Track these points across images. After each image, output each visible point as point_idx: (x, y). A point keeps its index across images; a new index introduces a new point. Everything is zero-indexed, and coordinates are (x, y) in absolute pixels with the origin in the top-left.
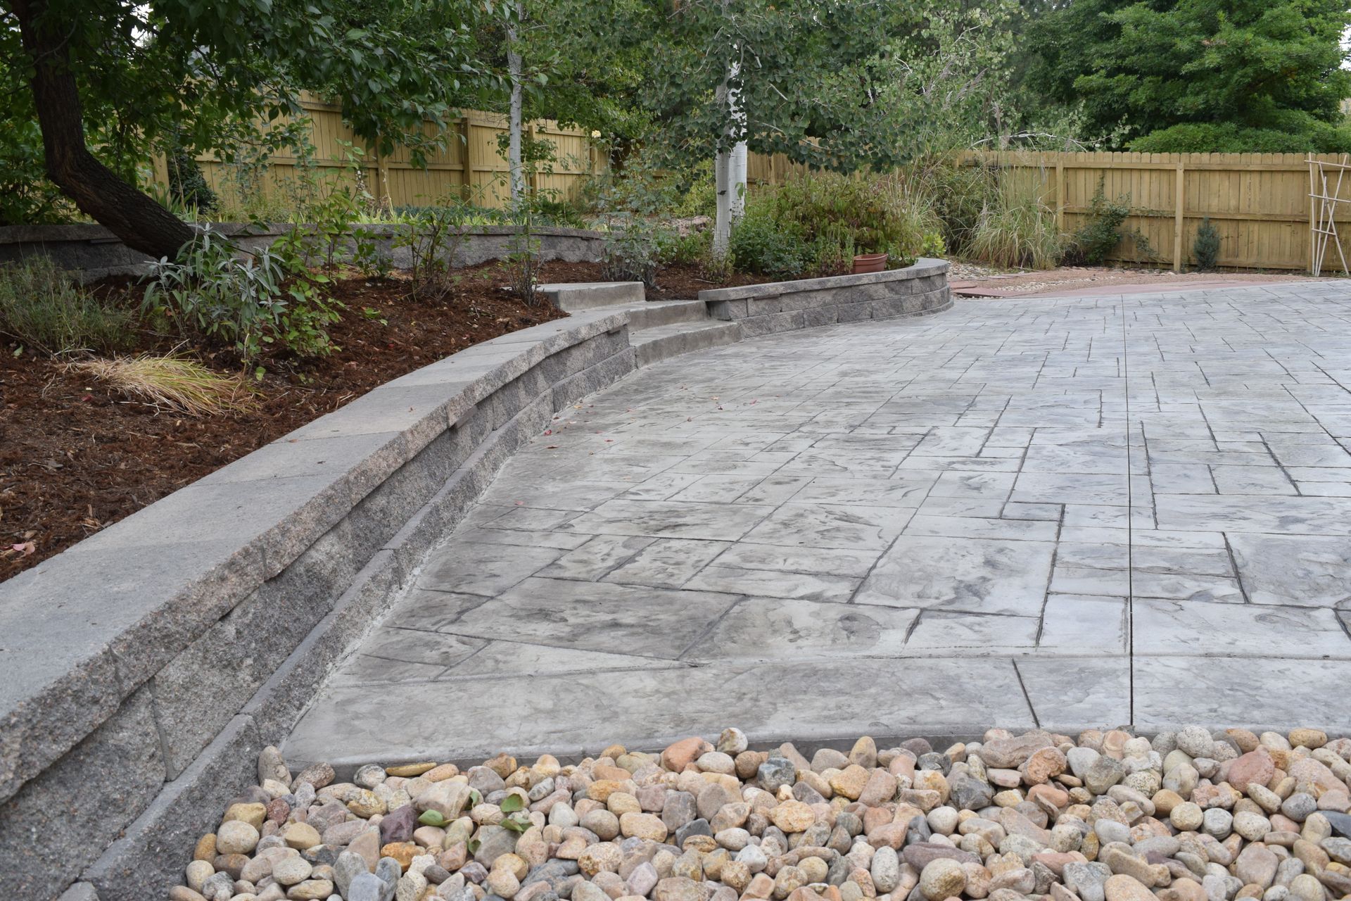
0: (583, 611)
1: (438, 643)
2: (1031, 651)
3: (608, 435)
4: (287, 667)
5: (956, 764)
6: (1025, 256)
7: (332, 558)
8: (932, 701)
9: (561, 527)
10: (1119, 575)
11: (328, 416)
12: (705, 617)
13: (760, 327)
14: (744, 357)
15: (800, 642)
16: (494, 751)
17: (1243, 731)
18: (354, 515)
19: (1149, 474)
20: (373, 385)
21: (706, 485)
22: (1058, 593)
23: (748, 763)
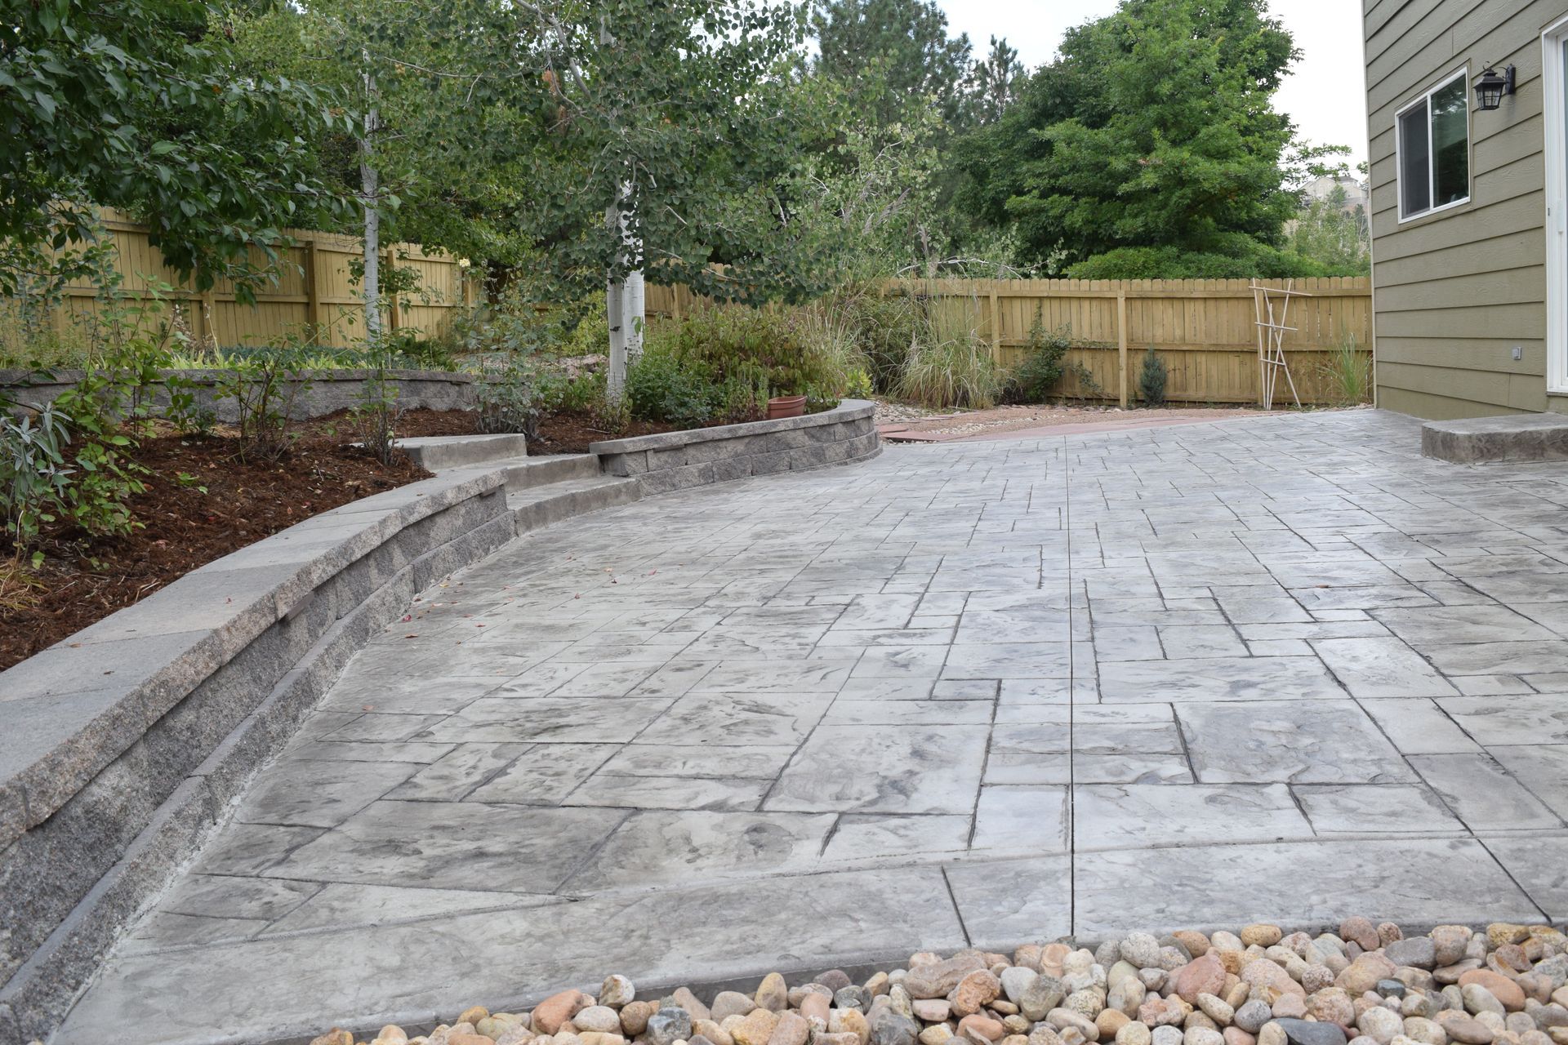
0: (442, 839)
1: (259, 891)
2: (962, 855)
3: (479, 618)
4: (59, 938)
5: (877, 998)
6: (960, 394)
7: (121, 793)
8: (850, 924)
9: (418, 735)
10: (1060, 759)
11: (124, 611)
12: (589, 838)
13: (663, 483)
14: (643, 519)
15: (699, 863)
16: (325, 1025)
17: (1192, 933)
18: (152, 736)
19: (1093, 639)
20: (186, 569)
21: (595, 675)
22: (992, 785)
23: (635, 1016)
